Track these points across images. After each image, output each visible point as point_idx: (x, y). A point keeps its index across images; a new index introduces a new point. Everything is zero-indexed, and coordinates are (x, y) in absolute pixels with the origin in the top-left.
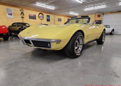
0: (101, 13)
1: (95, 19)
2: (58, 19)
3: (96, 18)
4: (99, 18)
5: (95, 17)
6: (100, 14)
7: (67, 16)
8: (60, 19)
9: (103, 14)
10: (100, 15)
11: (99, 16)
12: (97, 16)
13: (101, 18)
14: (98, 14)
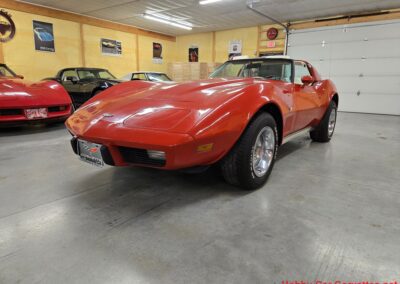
0: (280, 24)
1: (259, 47)
2: (104, 40)
3: (263, 44)
4: (274, 42)
5: (260, 40)
6: (277, 26)
7: (151, 33)
8: (114, 42)
9: (288, 27)
10: (277, 31)
11: (273, 34)
12: (264, 36)
13: (280, 42)
14: (268, 27)
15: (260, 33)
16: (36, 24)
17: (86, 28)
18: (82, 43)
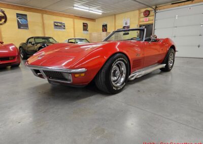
0: (151, 7)
1: (139, 21)
2: (55, 22)
3: (142, 20)
4: (148, 18)
5: (140, 18)
6: (149, 9)
9: (155, 9)
10: (149, 11)
11: (147, 14)
12: (142, 15)
13: (151, 18)
14: (144, 10)
15: (140, 13)
16: (18, 15)
17: (45, 16)
18: (43, 24)
